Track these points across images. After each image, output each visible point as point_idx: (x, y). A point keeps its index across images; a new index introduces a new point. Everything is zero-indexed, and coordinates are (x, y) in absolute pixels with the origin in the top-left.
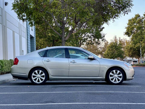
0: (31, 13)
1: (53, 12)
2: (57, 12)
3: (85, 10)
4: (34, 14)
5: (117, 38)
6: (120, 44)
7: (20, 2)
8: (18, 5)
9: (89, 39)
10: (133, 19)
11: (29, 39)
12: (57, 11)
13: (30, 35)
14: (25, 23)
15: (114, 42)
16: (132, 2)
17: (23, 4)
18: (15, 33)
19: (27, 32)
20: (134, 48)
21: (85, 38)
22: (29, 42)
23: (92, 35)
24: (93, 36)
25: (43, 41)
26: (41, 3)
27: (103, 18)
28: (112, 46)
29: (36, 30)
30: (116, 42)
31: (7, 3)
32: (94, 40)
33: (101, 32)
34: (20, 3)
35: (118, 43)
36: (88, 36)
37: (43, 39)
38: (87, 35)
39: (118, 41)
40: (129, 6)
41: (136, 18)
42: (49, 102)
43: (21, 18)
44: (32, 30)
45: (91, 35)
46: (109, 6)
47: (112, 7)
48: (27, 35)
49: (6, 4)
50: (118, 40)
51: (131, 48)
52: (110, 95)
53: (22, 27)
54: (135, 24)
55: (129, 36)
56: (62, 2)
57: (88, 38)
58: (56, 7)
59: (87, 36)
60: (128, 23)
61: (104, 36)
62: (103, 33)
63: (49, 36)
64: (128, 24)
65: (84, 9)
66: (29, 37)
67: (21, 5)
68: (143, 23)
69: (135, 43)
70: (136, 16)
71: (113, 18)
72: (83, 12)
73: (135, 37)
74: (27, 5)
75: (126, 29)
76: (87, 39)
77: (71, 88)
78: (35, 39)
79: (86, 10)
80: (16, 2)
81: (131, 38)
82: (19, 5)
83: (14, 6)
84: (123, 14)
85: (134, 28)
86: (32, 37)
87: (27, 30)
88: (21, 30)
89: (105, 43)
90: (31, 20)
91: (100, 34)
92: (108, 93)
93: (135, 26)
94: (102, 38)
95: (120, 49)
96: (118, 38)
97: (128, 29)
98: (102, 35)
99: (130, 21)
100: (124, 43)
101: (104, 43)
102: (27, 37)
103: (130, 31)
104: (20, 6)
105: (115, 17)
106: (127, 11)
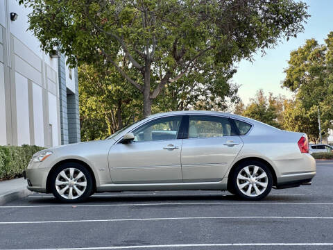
0: (72, 37)
1: (123, 34)
2: (132, 32)
3: (198, 29)
4: (79, 39)
5: (264, 95)
6: (272, 109)
7: (46, 12)
8: (41, 18)
9: (201, 97)
10: (302, 51)
11: (65, 98)
12: (134, 32)
13: (67, 89)
14: (55, 60)
15: (258, 103)
16: (306, 8)
17: (54, 16)
18: (33, 84)
19: (60, 83)
20: (304, 116)
21: (192, 96)
22: (65, 104)
23: (209, 89)
24: (211, 89)
25: (96, 101)
26: (96, 12)
27: (240, 46)
28: (252, 113)
29: (79, 78)
30: (263, 104)
31: (15, 14)
32: (213, 99)
33: (230, 82)
34: (46, 14)
35: (267, 107)
36: (199, 90)
37: (95, 98)
38: (196, 87)
39: (268, 102)
40: (300, 17)
41: (308, 48)
42: (135, 241)
43: (49, 50)
44: (71, 77)
45: (206, 88)
46: (254, 18)
47: (261, 20)
48: (60, 88)
49: (13, 17)
50: (268, 98)
51: (297, 118)
52: (274, 224)
53: (48, 69)
54: (307, 62)
55: (293, 90)
56: (145, 12)
57: (198, 95)
58: (130, 22)
59: (196, 90)
60: (289, 60)
61: (236, 91)
62: (233, 83)
63: (110, 92)
64: (289, 62)
65: (196, 25)
66: (64, 93)
67: (49, 19)
68: (324, 58)
69: (307, 106)
70: (307, 42)
71: (263, 47)
72: (193, 34)
73: (308, 90)
74: (62, 18)
75: (286, 75)
76: (196, 97)
77: (177, 209)
78: (77, 98)
79: (201, 28)
80: (36, 11)
81: (297, 93)
82: (45, 19)
83: (34, 21)
84: (286, 37)
85: (304, 71)
86: (70, 94)
87: (60, 77)
88: (47, 78)
89: (237, 108)
90: (71, 53)
91: (227, 85)
92: (269, 221)
93: (306, 66)
94: (232, 95)
95: (271, 119)
96: (266, 95)
97: (290, 72)
98: (232, 89)
99: (294, 54)
100: (279, 107)
101: (234, 107)
102: (60, 94)
103: (294, 77)
104: (47, 21)
105: (266, 45)
106: (293, 30)
